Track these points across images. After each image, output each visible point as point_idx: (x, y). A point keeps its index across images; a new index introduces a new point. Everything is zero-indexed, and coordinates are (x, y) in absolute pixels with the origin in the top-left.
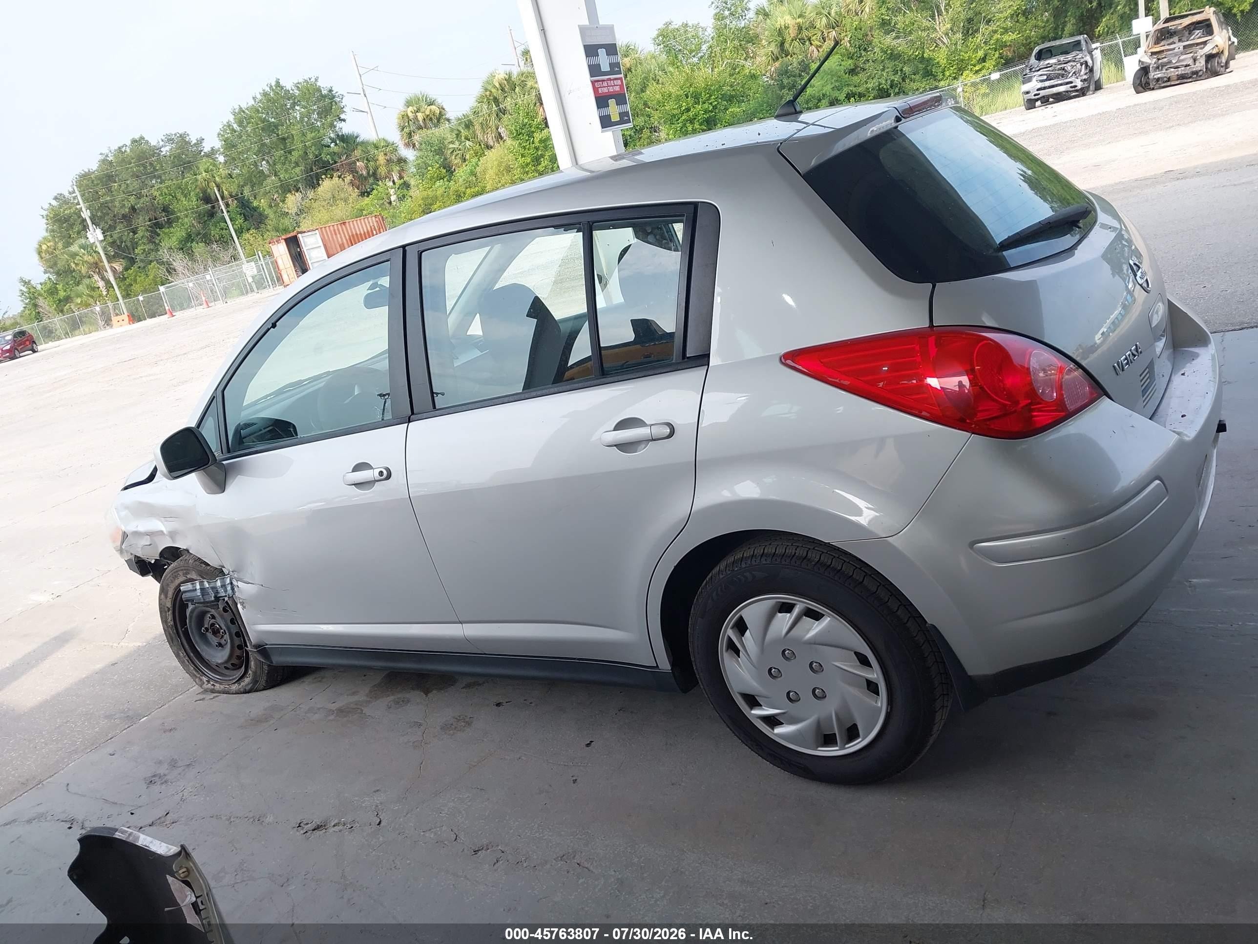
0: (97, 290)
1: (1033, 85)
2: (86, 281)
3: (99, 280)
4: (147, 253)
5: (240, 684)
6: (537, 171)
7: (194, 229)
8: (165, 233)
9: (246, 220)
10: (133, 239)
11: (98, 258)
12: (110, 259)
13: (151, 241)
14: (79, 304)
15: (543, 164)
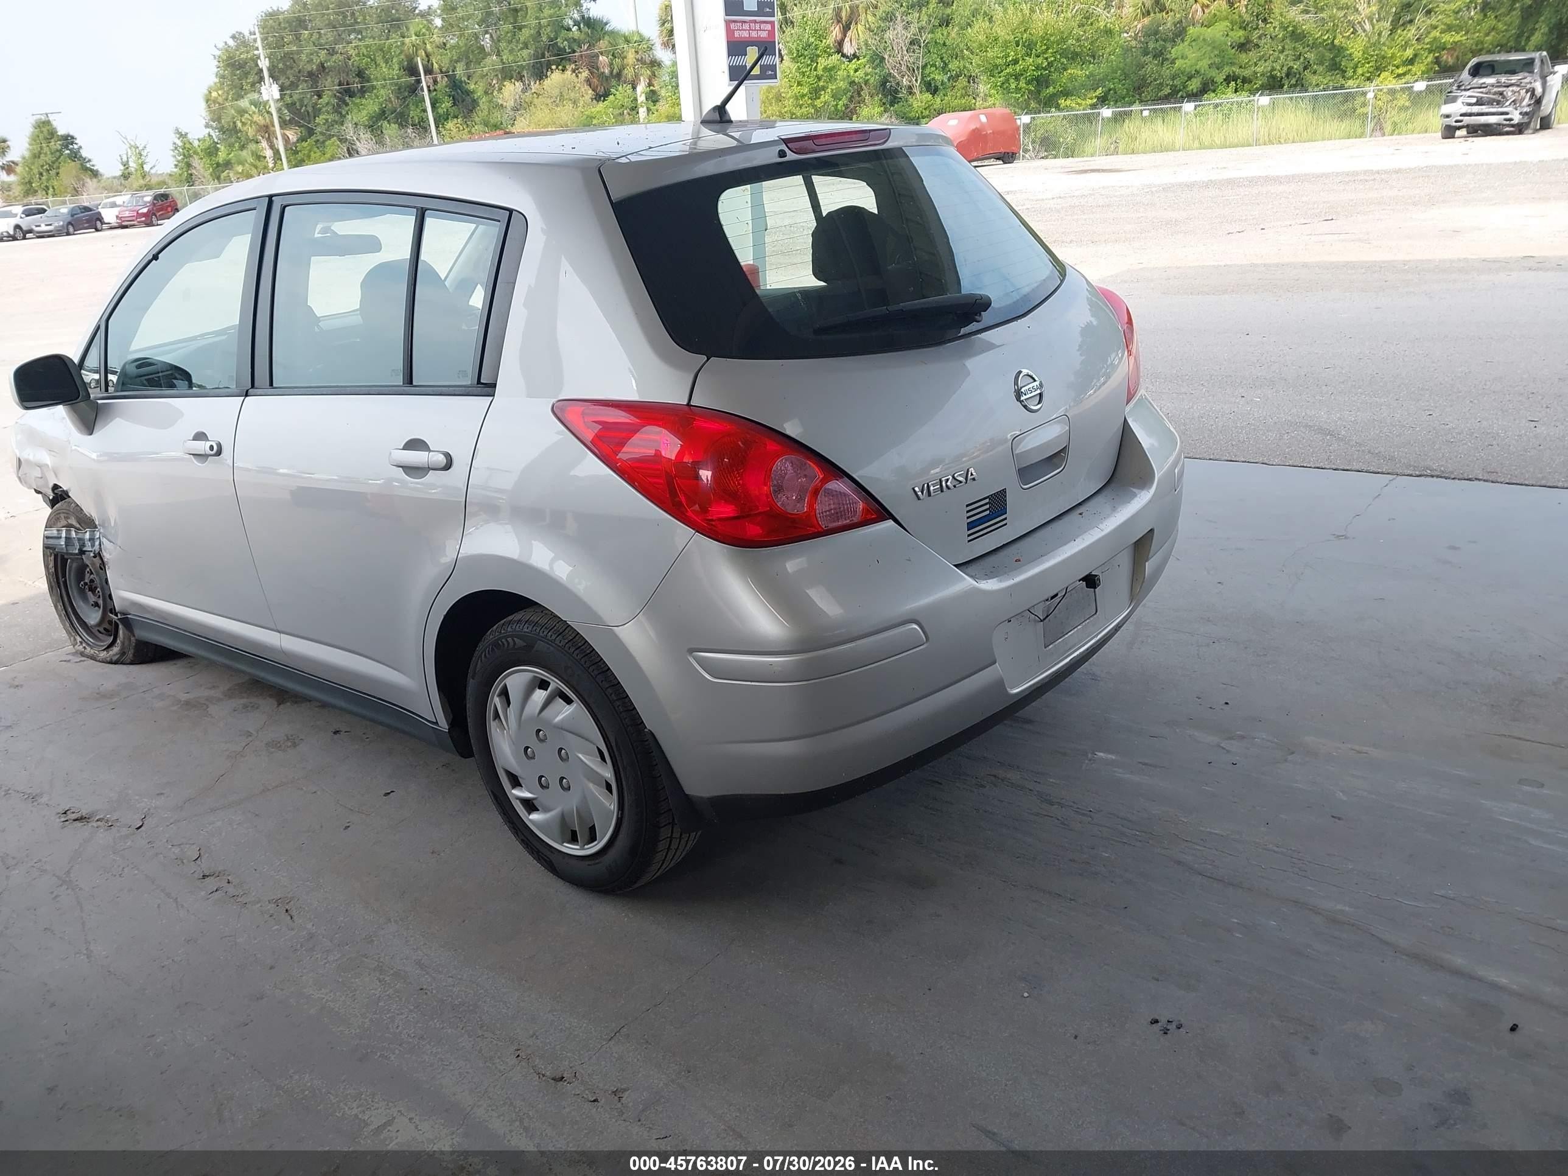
0: (262, 159)
1: (1456, 108)
2: (252, 146)
3: (267, 147)
4: (330, 125)
5: (108, 652)
6: (814, 106)
7: (390, 105)
8: (355, 104)
9: (454, 104)
10: (316, 104)
11: (270, 121)
12: (284, 124)
13: (337, 110)
14: (240, 173)
15: (822, 99)
